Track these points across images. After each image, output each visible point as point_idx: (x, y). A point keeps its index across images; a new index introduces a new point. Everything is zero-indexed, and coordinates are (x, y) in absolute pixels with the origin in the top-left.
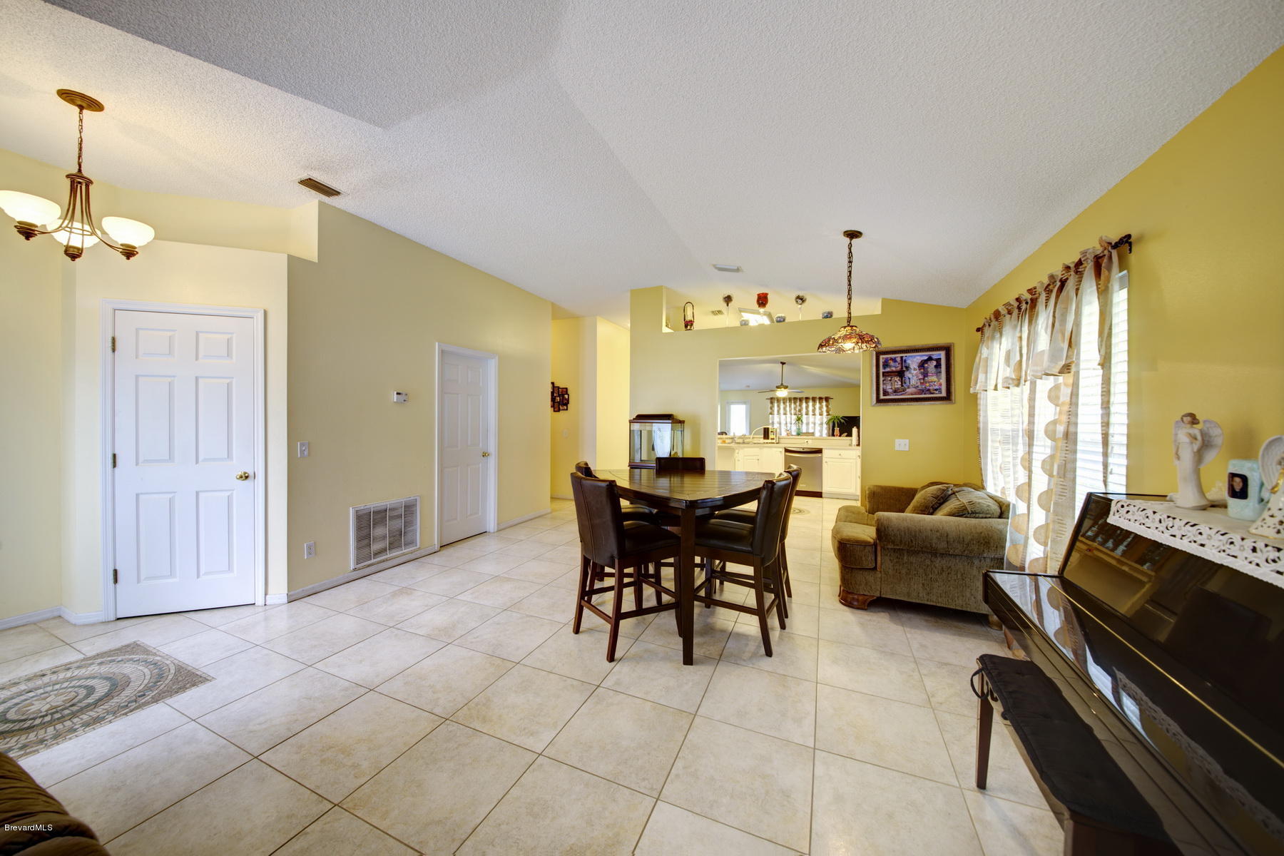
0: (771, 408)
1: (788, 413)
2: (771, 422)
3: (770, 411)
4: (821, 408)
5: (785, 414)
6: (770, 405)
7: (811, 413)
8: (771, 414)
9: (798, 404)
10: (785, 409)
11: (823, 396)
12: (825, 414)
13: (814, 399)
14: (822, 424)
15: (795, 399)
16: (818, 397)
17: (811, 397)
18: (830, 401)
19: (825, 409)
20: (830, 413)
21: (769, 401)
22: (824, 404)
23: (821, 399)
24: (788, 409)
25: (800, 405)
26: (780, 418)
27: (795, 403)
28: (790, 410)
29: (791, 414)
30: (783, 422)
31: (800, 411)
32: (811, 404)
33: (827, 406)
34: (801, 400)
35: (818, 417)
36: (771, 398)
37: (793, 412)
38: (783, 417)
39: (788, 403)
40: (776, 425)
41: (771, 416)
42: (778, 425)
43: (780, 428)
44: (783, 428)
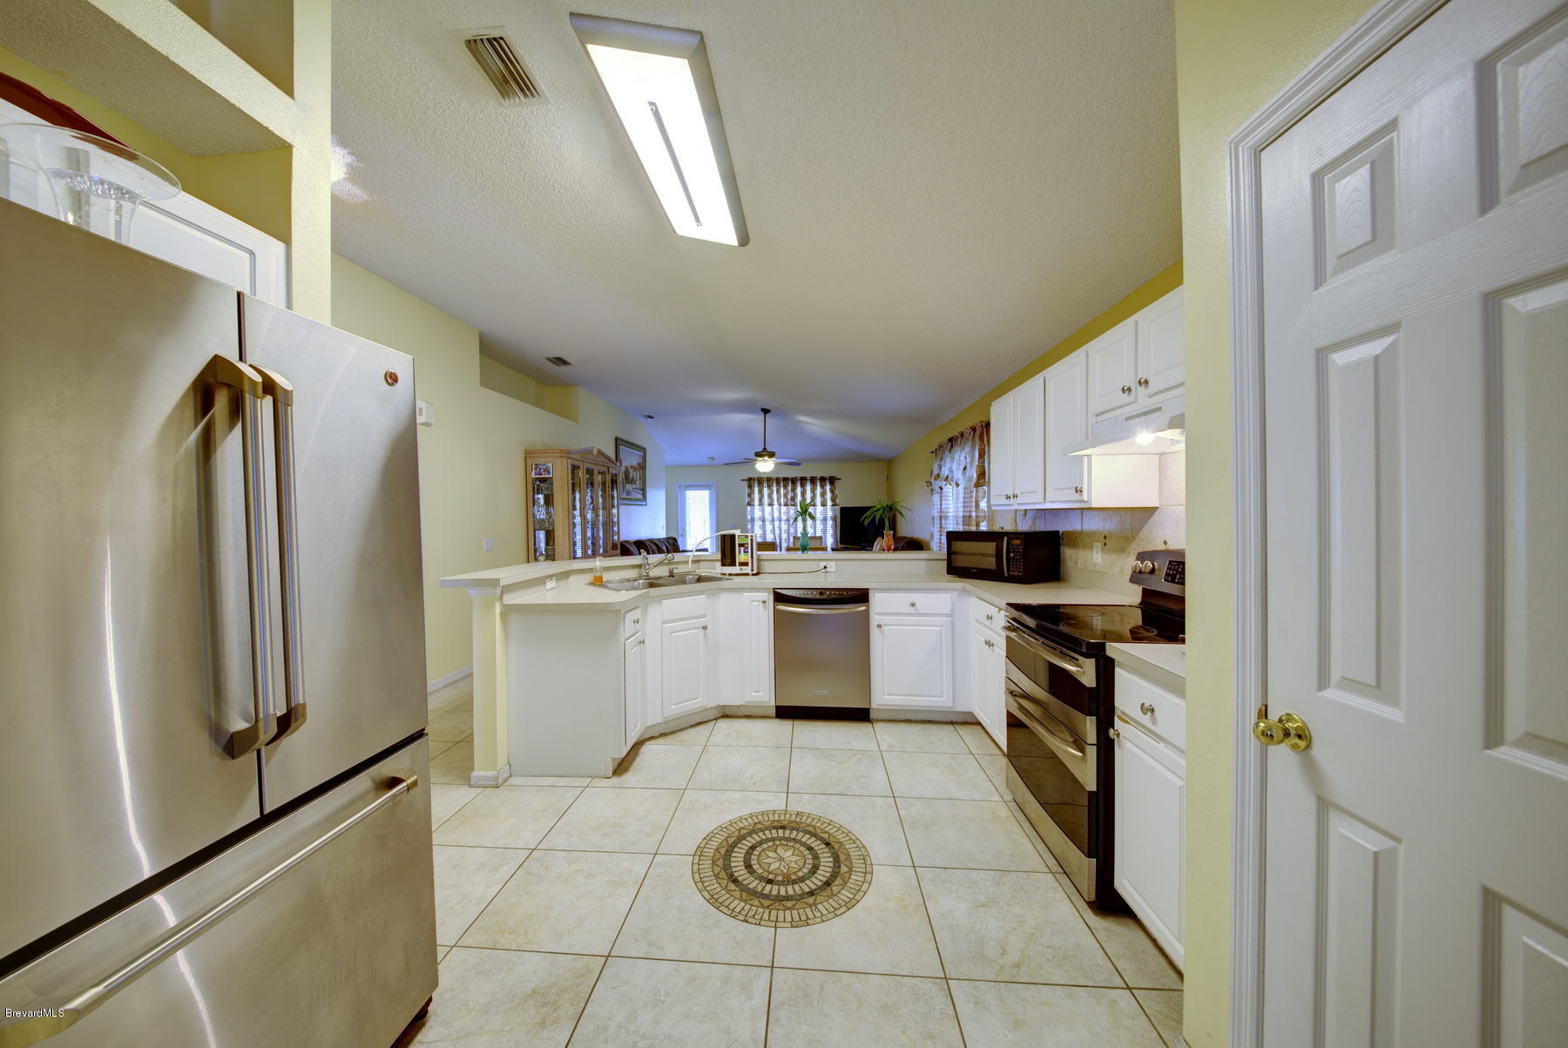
0: (749, 495)
1: (775, 502)
2: (749, 517)
3: (747, 499)
4: (823, 495)
5: (771, 504)
6: (747, 490)
7: (809, 501)
8: (750, 504)
9: (790, 488)
10: (770, 496)
11: (827, 475)
12: (829, 503)
13: (813, 480)
14: (825, 519)
15: (785, 479)
16: (819, 476)
17: (808, 476)
18: (837, 482)
19: (829, 495)
20: (837, 501)
21: (746, 483)
22: (828, 487)
23: (823, 479)
24: (775, 496)
25: (794, 490)
26: (763, 511)
27: (785, 487)
28: (779, 499)
29: (780, 505)
30: (768, 517)
31: (793, 499)
32: (808, 487)
33: (832, 491)
34: (794, 481)
35: (820, 507)
36: (750, 480)
37: (782, 500)
38: (768, 509)
39: (775, 485)
40: (758, 524)
41: (749, 508)
42: (761, 523)
43: (763, 528)
44: (769, 527)
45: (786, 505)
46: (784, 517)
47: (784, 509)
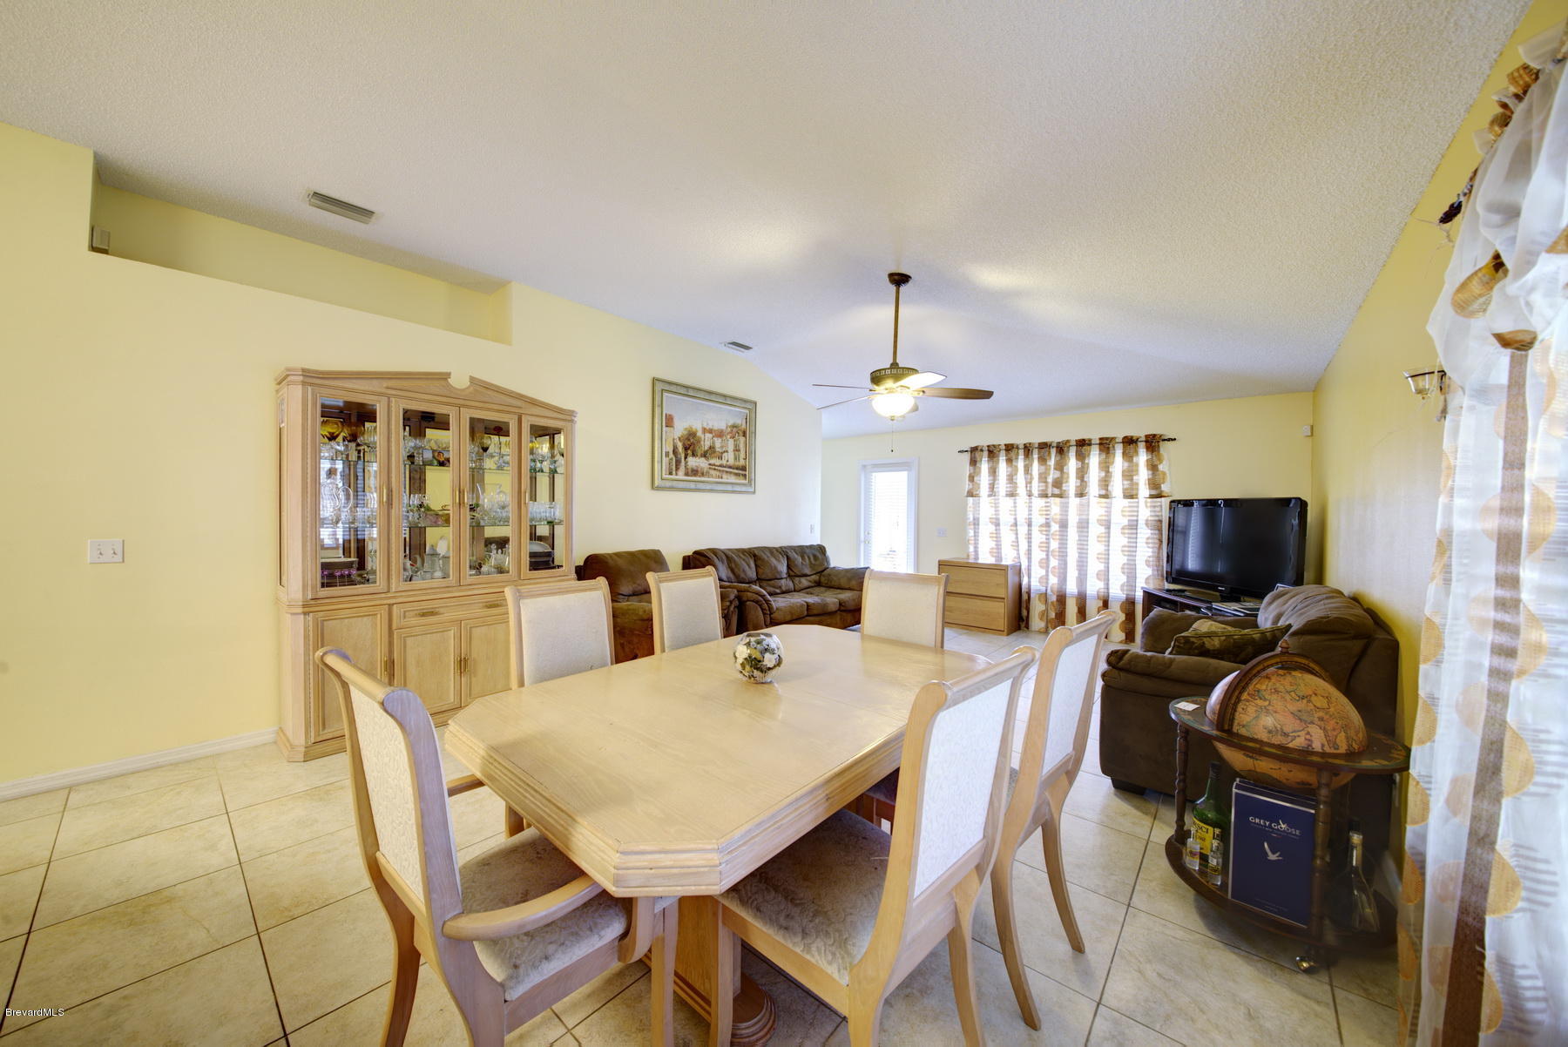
0: (971, 478)
1: (1022, 490)
2: (971, 517)
3: (967, 486)
4: (1129, 475)
5: (1012, 494)
6: (967, 469)
7: (1094, 488)
8: (971, 494)
9: (1052, 462)
10: (1011, 478)
11: (1140, 432)
12: (1144, 491)
13: (1106, 445)
14: (1133, 526)
15: (1044, 446)
16: (1120, 436)
17: (1095, 436)
18: (1165, 448)
19: (1143, 475)
20: (1165, 488)
21: (967, 456)
22: (1142, 457)
23: (1129, 442)
24: (1020, 478)
25: (1060, 467)
26: (996, 506)
27: (1043, 460)
28: (1029, 482)
29: (1030, 495)
30: (1006, 519)
31: (1058, 483)
32: (1094, 458)
33: (1153, 467)
34: (1061, 449)
35: (1119, 502)
36: (974, 450)
37: (1036, 487)
38: (1006, 503)
39: (1021, 457)
40: (986, 529)
41: (971, 500)
42: (992, 528)
43: (997, 537)
44: (1007, 537)
45: (1044, 495)
46: (1038, 520)
47: (1039, 503)
